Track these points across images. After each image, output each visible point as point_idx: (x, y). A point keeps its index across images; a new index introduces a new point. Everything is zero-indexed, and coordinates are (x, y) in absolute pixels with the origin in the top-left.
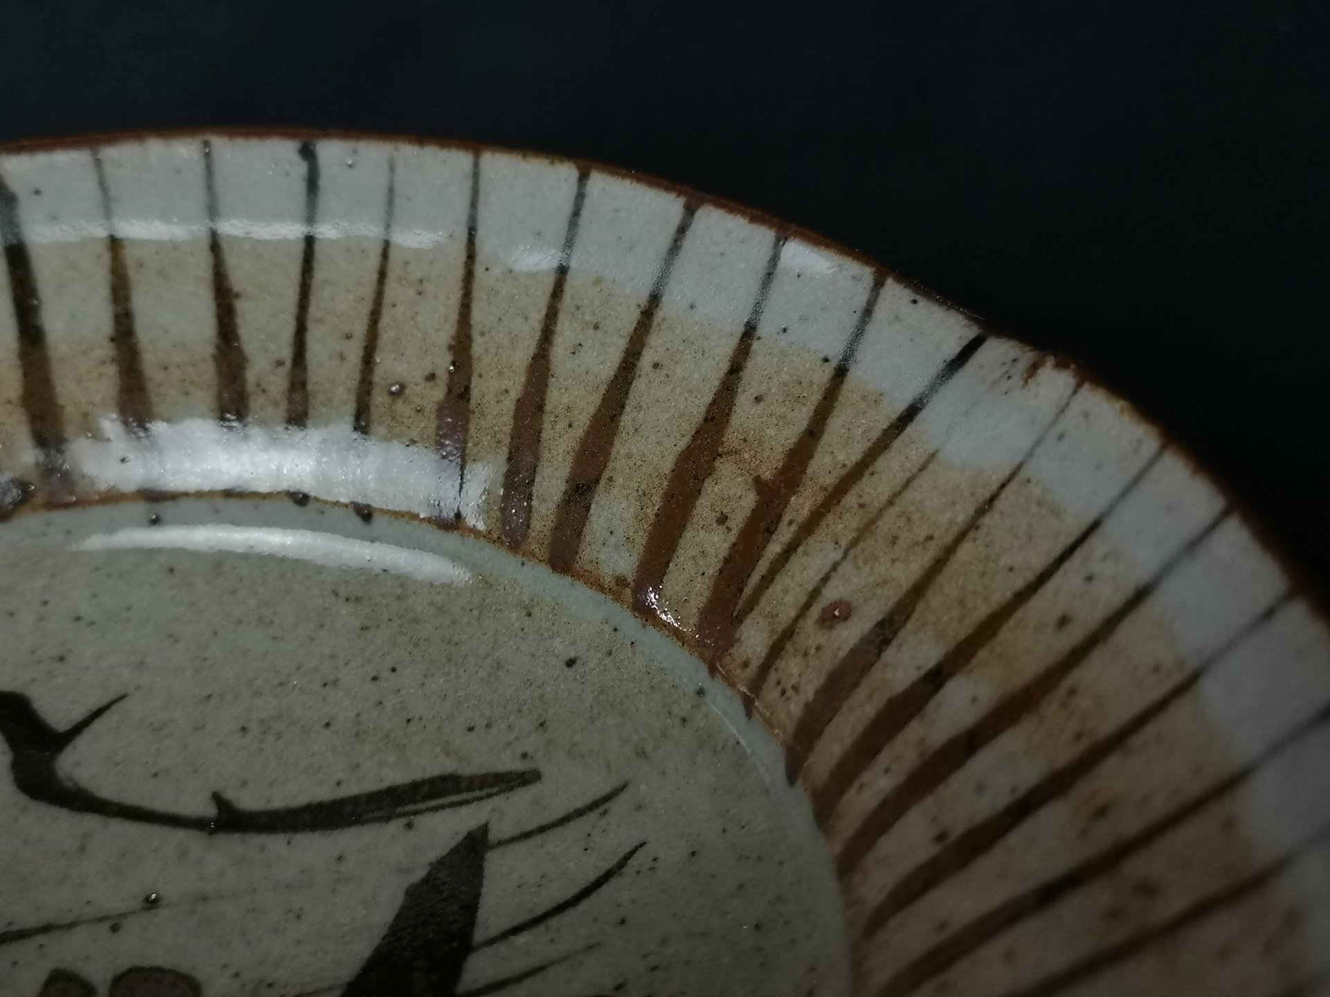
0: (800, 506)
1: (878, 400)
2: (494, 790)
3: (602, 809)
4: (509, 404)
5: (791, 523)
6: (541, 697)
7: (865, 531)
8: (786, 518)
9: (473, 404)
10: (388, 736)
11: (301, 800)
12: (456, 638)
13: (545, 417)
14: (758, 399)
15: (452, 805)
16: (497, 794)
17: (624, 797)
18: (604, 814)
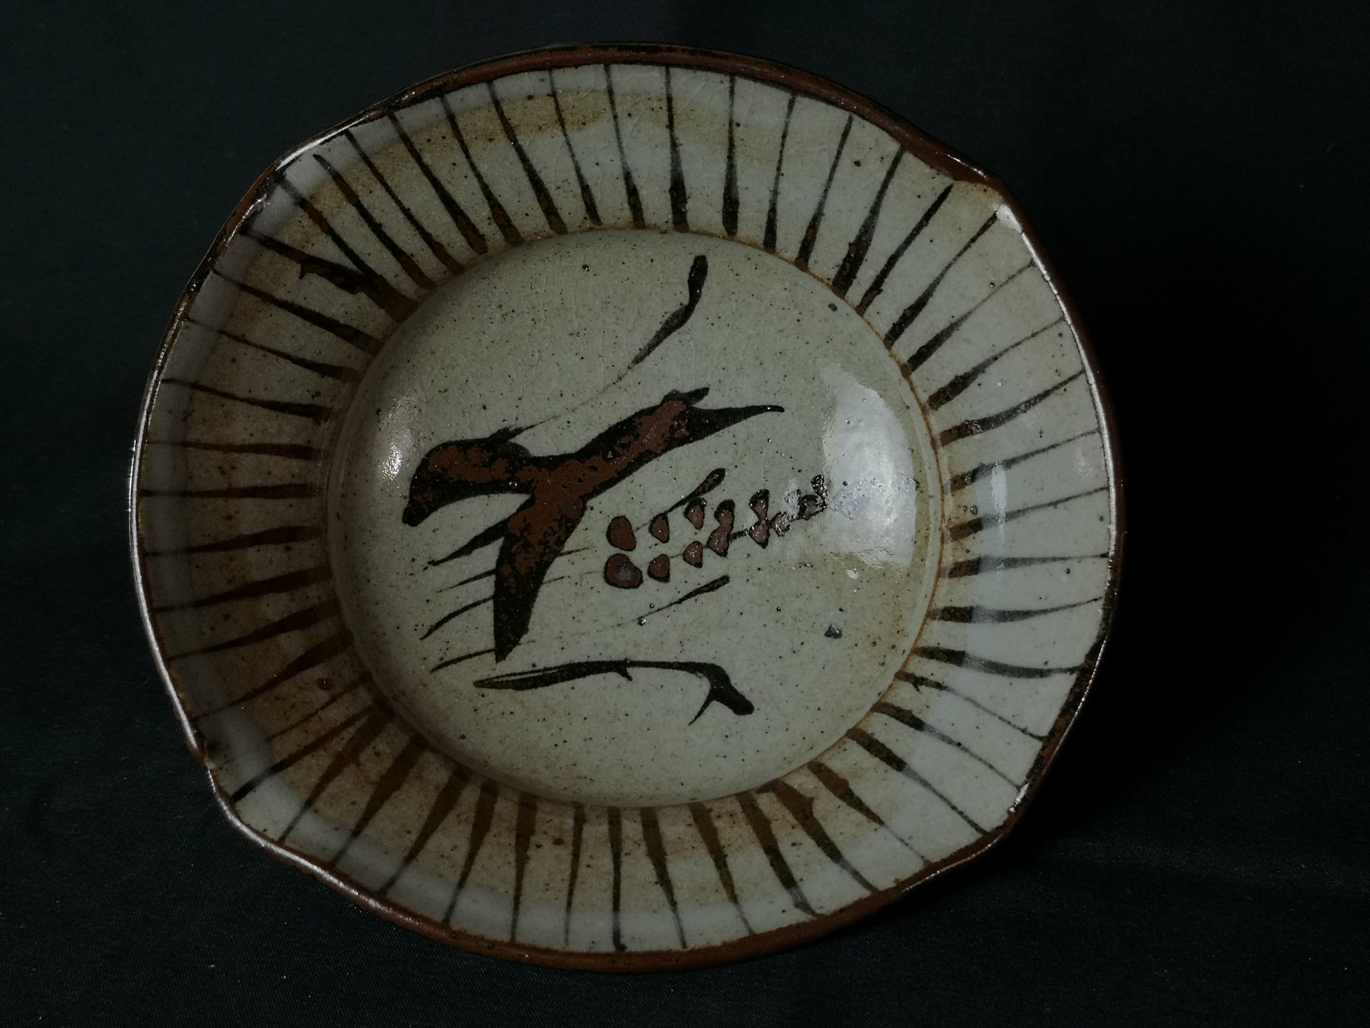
0: (337, 745)
1: (292, 785)
2: (495, 680)
3: (443, 661)
4: (494, 830)
5: (342, 739)
6: (477, 724)
7: (307, 718)
8: (344, 742)
9: (514, 832)
10: (554, 713)
11: (590, 678)
12: (525, 758)
13: (473, 821)
14: (354, 803)
15: (515, 674)
16: (494, 678)
17: (432, 666)
18: (441, 659)
